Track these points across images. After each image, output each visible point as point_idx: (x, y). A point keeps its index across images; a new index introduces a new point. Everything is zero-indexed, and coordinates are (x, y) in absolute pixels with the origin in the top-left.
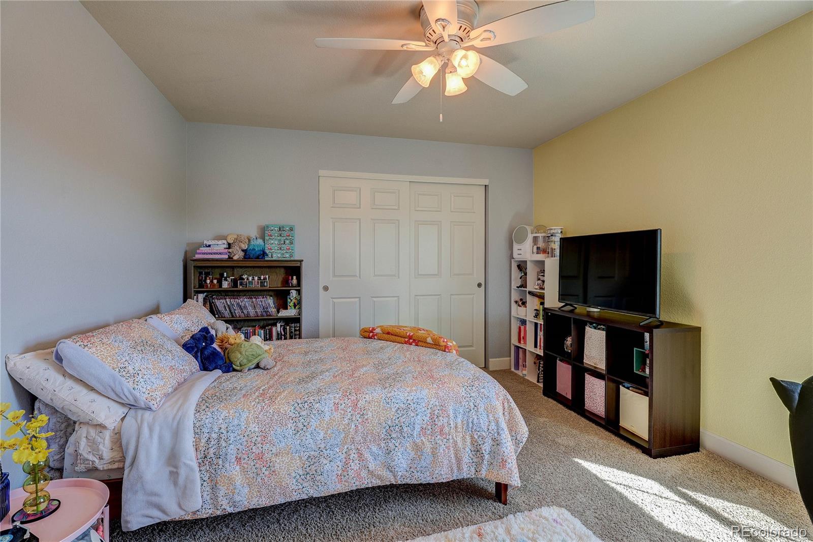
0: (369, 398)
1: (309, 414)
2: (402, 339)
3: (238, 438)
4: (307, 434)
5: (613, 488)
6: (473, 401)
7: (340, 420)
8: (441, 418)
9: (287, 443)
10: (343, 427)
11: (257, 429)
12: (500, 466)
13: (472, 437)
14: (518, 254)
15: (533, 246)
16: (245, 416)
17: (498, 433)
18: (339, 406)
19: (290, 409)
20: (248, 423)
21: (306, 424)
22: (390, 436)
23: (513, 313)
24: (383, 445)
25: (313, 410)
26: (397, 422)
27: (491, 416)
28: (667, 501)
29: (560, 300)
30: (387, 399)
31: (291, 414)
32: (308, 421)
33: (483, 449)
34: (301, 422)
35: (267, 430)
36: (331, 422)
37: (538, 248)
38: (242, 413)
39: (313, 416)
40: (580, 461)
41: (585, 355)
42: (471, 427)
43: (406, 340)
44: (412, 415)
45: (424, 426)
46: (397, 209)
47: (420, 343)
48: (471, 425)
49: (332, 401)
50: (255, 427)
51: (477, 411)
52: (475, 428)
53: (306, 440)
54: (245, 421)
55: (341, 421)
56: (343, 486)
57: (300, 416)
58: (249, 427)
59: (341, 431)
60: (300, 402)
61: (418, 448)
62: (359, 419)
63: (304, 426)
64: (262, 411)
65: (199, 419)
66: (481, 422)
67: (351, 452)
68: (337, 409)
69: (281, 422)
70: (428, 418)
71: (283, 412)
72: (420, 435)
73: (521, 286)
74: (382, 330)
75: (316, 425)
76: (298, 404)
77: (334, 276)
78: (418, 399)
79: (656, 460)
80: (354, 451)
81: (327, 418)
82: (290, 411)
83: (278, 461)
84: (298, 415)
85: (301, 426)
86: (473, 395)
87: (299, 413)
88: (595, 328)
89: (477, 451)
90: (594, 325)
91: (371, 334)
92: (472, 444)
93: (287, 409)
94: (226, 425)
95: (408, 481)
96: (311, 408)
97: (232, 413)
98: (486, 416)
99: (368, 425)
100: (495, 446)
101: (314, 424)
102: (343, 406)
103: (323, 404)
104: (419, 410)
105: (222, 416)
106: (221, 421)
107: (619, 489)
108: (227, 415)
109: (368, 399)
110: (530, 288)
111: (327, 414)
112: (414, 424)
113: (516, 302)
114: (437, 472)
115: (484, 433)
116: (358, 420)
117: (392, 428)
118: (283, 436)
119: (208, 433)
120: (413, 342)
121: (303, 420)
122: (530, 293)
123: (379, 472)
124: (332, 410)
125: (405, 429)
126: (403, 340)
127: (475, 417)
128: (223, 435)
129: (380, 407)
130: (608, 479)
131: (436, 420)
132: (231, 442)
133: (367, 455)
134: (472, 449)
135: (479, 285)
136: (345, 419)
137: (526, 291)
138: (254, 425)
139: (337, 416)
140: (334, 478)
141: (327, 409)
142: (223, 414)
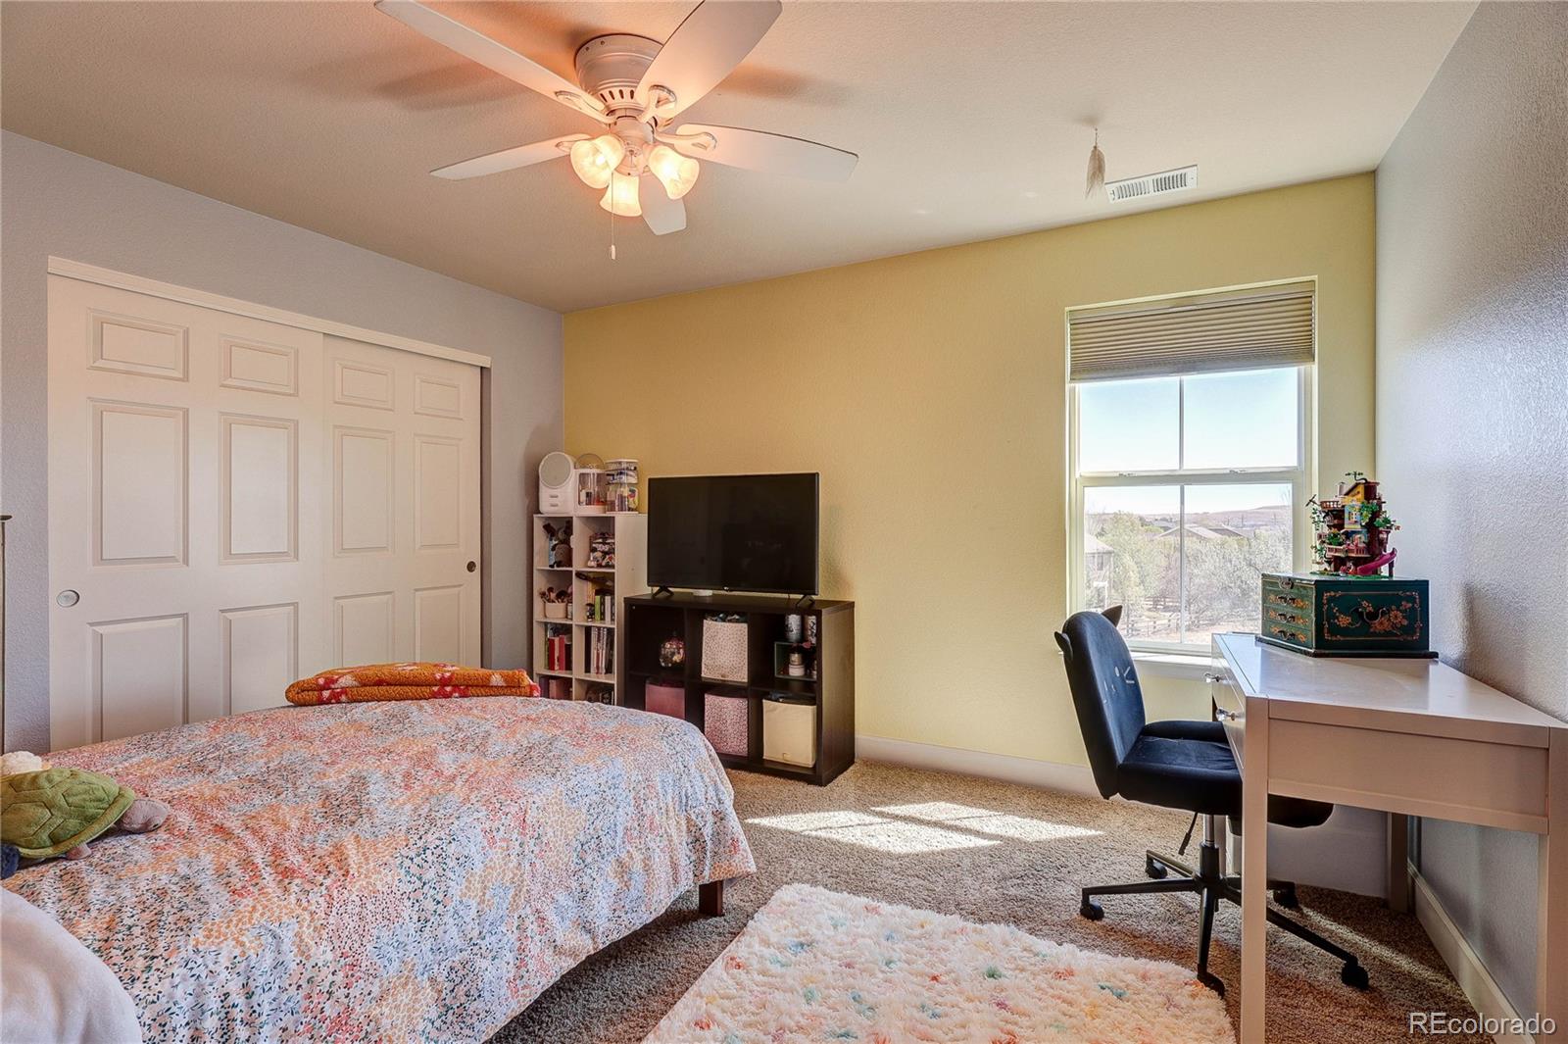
0: (542, 800)
1: (441, 872)
2: (424, 689)
3: (284, 996)
4: (445, 919)
5: (817, 838)
6: (681, 759)
7: (502, 863)
8: (649, 802)
9: (405, 959)
10: (511, 875)
11: (329, 956)
12: (730, 851)
13: (689, 820)
14: (552, 505)
15: (580, 491)
16: (291, 934)
17: (719, 800)
18: (495, 833)
19: (397, 878)
20: (304, 952)
21: (440, 897)
22: (584, 862)
23: (538, 616)
24: (574, 885)
25: (448, 861)
26: (591, 831)
27: (705, 775)
28: (873, 827)
29: (650, 583)
30: (569, 793)
31: (404, 887)
32: (444, 888)
33: (705, 834)
34: (429, 895)
35: (356, 946)
36: (489, 874)
37: (588, 495)
38: (278, 931)
39: (451, 875)
40: (756, 821)
41: (703, 666)
42: (685, 803)
43: (436, 689)
44: (612, 809)
45: (629, 825)
46: (290, 395)
47: (472, 690)
48: (684, 801)
49: (479, 830)
50: (324, 952)
51: (689, 775)
52: (690, 803)
53: (445, 932)
54: (293, 948)
55: (505, 864)
56: (522, 999)
57: (424, 884)
58: (308, 958)
59: (508, 884)
60: (412, 854)
61: (623, 869)
62: (535, 848)
63: (438, 902)
64: (330, 906)
65: (150, 998)
66: (697, 790)
67: (527, 922)
68: (492, 842)
69: (386, 914)
70: (632, 809)
71: (385, 889)
72: (624, 843)
73: (559, 564)
74: (357, 677)
75: (461, 890)
76: (412, 859)
77: (100, 559)
78: (613, 778)
79: (828, 787)
80: (532, 918)
81: (479, 868)
82: (400, 881)
83: (386, 1011)
84: (418, 884)
85: (430, 905)
86: (678, 749)
87: (420, 879)
88: (723, 620)
89: (697, 842)
90: (721, 615)
91: (326, 694)
92: (689, 831)
93: (389, 879)
94: (242, 980)
95: (615, 937)
96: (442, 858)
97: (251, 942)
98: (699, 778)
99: (550, 854)
100: (718, 824)
101: (455, 890)
102: (502, 832)
103: (464, 841)
104: (619, 798)
105: (224, 961)
106: (224, 974)
107: (822, 834)
108: (237, 952)
109: (539, 804)
110: (577, 565)
111: (477, 858)
112: (615, 825)
113: (543, 595)
114: (655, 898)
115: (702, 808)
116: (532, 852)
117: (586, 847)
118: (396, 945)
119: (188, 1024)
120: (454, 691)
121: (432, 892)
122: (579, 575)
123: (572, 942)
124: (483, 848)
125: (604, 839)
126: (426, 690)
127: (688, 785)
128: (238, 1009)
129: (563, 812)
130: (802, 829)
131: (644, 806)
132: (264, 1018)
133: (552, 917)
134: (690, 841)
135: (471, 567)
136: (512, 857)
137: (571, 572)
138: (322, 948)
139: (496, 855)
140: (502, 992)
141: (474, 849)
142: (224, 953)
